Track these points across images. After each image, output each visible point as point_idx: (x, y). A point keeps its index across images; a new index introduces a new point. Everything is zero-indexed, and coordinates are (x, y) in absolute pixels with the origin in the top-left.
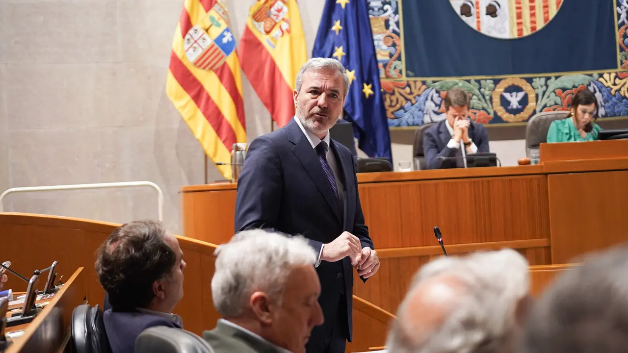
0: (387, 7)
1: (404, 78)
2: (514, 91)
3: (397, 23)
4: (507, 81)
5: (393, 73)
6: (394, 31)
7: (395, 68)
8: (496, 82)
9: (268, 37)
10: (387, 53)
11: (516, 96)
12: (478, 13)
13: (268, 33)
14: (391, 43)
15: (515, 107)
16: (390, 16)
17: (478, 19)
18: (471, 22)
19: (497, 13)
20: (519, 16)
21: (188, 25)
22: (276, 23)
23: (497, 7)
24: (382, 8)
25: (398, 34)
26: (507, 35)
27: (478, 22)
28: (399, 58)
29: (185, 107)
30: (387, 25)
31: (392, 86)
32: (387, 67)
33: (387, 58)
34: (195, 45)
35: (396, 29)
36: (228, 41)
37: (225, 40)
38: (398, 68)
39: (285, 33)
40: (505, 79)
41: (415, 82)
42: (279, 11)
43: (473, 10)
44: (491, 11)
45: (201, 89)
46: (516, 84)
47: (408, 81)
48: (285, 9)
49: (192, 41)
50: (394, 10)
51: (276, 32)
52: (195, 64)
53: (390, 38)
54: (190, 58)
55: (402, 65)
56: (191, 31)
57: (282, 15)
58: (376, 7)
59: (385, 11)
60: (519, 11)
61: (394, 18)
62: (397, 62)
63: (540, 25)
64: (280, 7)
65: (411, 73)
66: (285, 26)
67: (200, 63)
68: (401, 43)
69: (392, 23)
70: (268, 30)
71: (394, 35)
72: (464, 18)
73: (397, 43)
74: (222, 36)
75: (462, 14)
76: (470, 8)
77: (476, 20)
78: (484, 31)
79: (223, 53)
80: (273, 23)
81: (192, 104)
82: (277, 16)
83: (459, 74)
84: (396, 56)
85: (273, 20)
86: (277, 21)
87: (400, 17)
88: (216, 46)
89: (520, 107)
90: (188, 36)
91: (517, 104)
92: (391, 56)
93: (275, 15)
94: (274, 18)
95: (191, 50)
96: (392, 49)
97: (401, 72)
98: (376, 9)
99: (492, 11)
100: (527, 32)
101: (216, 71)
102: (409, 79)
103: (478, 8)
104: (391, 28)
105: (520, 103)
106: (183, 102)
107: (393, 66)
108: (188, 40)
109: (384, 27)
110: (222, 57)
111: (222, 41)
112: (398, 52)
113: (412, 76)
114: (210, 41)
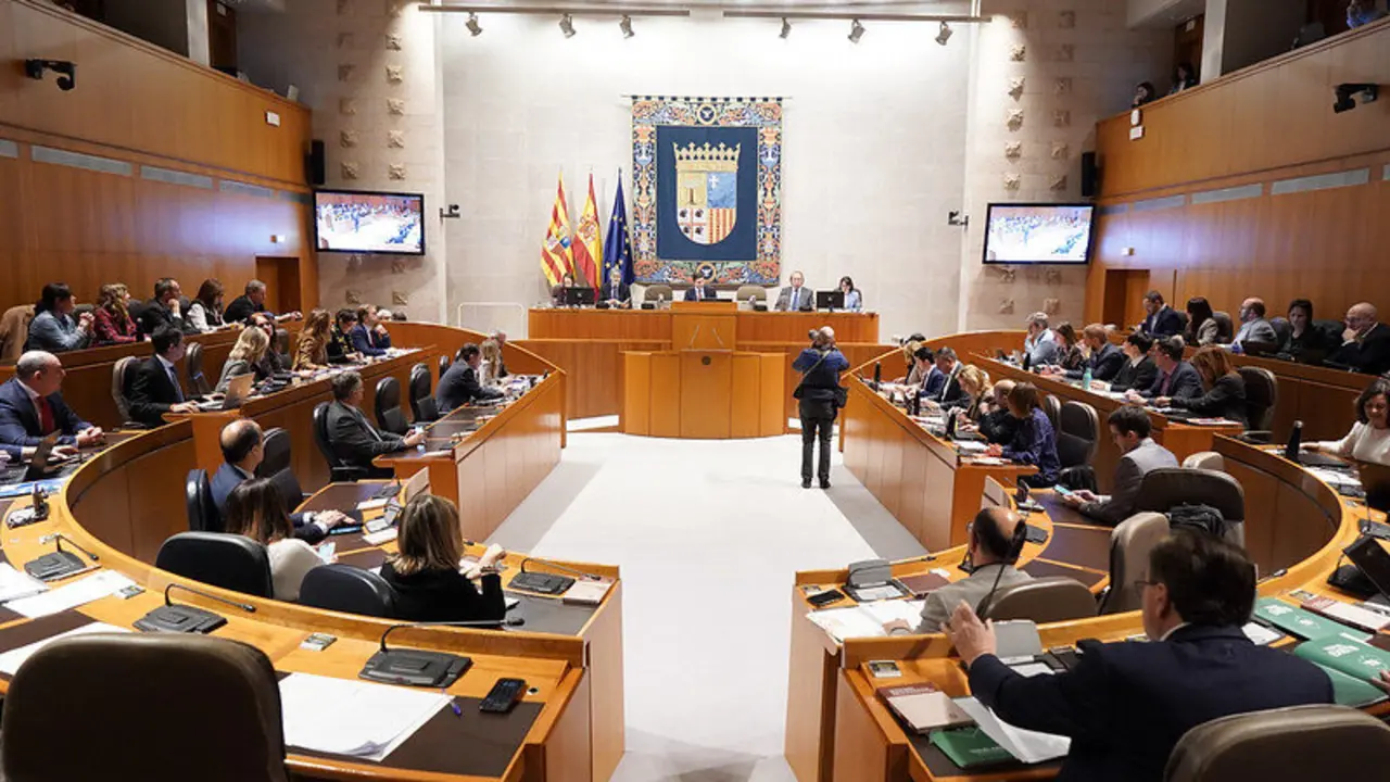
0: (649, 227)
1: (655, 260)
2: (706, 268)
3: (654, 235)
4: (704, 263)
5: (650, 257)
8: (699, 264)
11: (707, 271)
12: (692, 232)
13: (586, 238)
14: (649, 244)
15: (706, 276)
16: (650, 231)
18: (688, 235)
19: (701, 233)
20: (712, 234)
21: (550, 234)
23: (701, 230)
24: (647, 228)
25: (653, 240)
26: (707, 242)
27: (692, 236)
28: (653, 251)
29: (546, 270)
30: (648, 235)
32: (647, 255)
34: (552, 244)
36: (567, 242)
37: (565, 241)
40: (702, 262)
43: (690, 230)
45: (553, 262)
46: (708, 265)
50: (652, 229)
52: (552, 253)
53: (649, 241)
54: (549, 248)
55: (654, 254)
56: (551, 238)
60: (711, 232)
61: (652, 232)
62: (652, 253)
63: (721, 238)
67: (554, 251)
68: (654, 243)
69: (651, 235)
70: (586, 236)
72: (685, 234)
74: (564, 239)
75: (684, 232)
77: (690, 235)
78: (694, 240)
79: (564, 247)
80: (589, 234)
81: (549, 269)
83: (681, 259)
84: (652, 249)
88: (561, 244)
89: (708, 276)
90: (549, 240)
92: (649, 249)
96: (650, 246)
98: (644, 228)
99: (698, 231)
100: (714, 241)
101: (560, 254)
102: (657, 260)
103: (692, 229)
104: (651, 237)
105: (709, 274)
106: (545, 267)
107: (650, 254)
108: (549, 242)
109: (646, 236)
110: (564, 249)
112: (653, 247)
114: (558, 242)
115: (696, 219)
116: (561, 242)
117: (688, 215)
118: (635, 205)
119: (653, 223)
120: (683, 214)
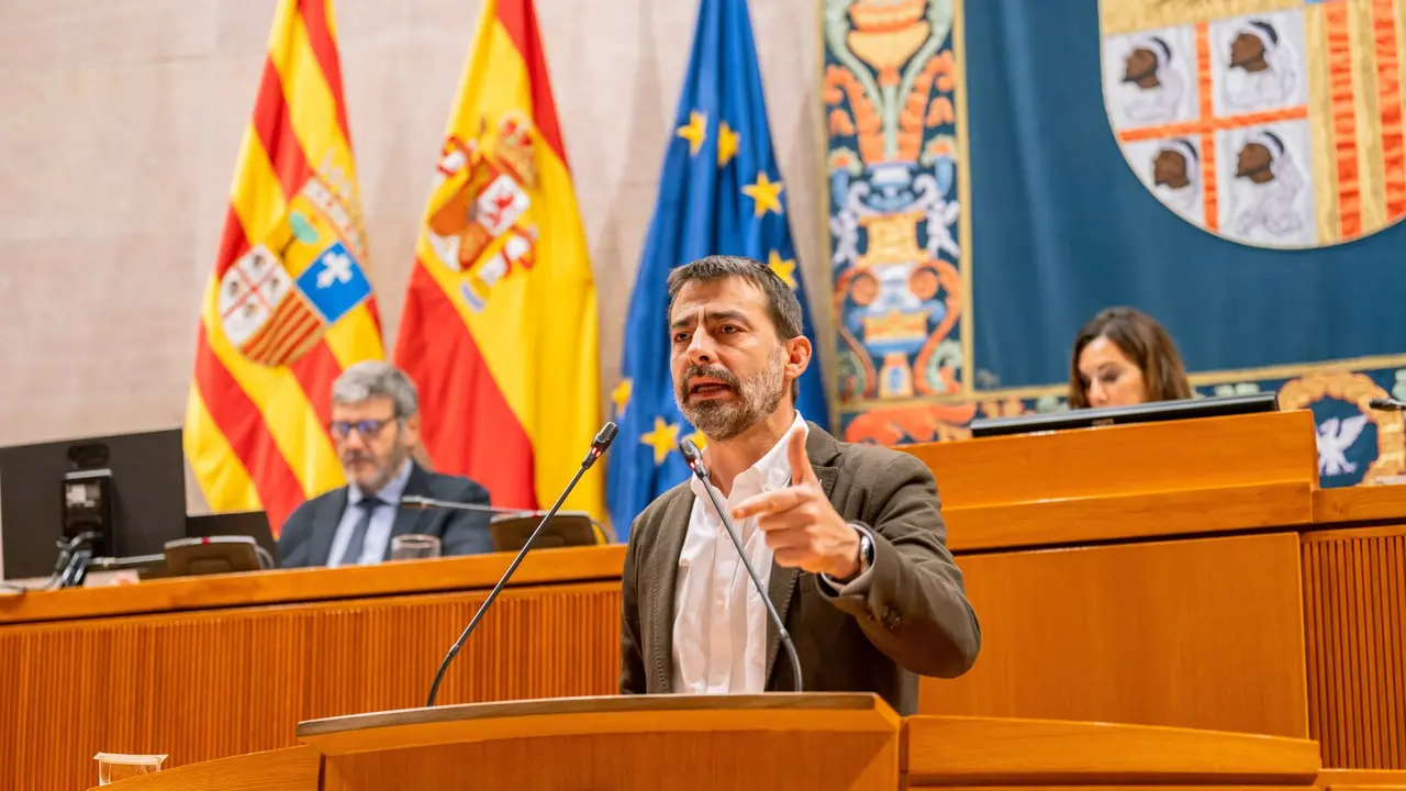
0: (924, 181)
1: (968, 393)
2: (1331, 416)
3: (953, 229)
4: (1306, 383)
5: (937, 380)
6: (943, 254)
7: (942, 364)
9: (466, 278)
10: (920, 319)
11: (1338, 434)
12: (1210, 174)
13: (466, 265)
14: (932, 288)
15: (1332, 470)
16: (930, 207)
17: (1211, 194)
18: (1185, 204)
19: (1274, 169)
20: (1347, 172)
21: (236, 246)
22: (490, 239)
23: (1275, 151)
24: (910, 188)
25: (954, 262)
27: (1211, 203)
28: (954, 334)
29: (215, 474)
30: (922, 238)
31: (931, 422)
32: (919, 363)
33: (920, 336)
34: (253, 299)
35: (950, 246)
36: (337, 280)
37: (325, 280)
38: (951, 365)
39: (517, 268)
40: (1298, 378)
41: (1001, 403)
42: (503, 203)
43: (1194, 169)
44: (1251, 164)
45: (257, 423)
46: (1335, 391)
47: (979, 404)
48: (522, 200)
49: (244, 288)
50: (945, 191)
51: (491, 265)
52: (246, 350)
53: (930, 276)
54: (232, 335)
55: (961, 354)
56: (245, 262)
57: (509, 217)
58: (889, 185)
59: (917, 196)
60: (1346, 154)
61: (943, 213)
62: (949, 348)
64: (505, 196)
65: (987, 377)
66: (517, 248)
67: (255, 350)
69: (938, 231)
70: (467, 257)
71: (943, 265)
72: (1164, 194)
73: (949, 286)
74: (319, 266)
75: (1158, 182)
76: (1182, 160)
77: (1201, 197)
78: (1228, 229)
79: (317, 314)
80: (483, 239)
81: (233, 465)
82: (496, 219)
84: (945, 327)
85: (483, 230)
86: (496, 232)
87: (961, 209)
88: (301, 296)
89: (1350, 468)
90: (232, 275)
91: (1341, 459)
92: (931, 327)
93: (491, 216)
94: (486, 222)
95: (239, 313)
96: (936, 308)
97: (958, 375)
98: (890, 192)
99: (1256, 165)
100: (1373, 222)
101: (295, 367)
102: (980, 396)
103: (1210, 160)
104: (933, 245)
105: (1349, 453)
107: (935, 359)
108: (235, 284)
109: (912, 244)
110: (316, 324)
111: (316, 280)
112: (953, 315)
113: (993, 387)
114: (287, 283)
115: (1235, 89)
116: (307, 281)
117: (1179, 70)
118: (831, 59)
119: (954, 151)
120: (1144, 70)
